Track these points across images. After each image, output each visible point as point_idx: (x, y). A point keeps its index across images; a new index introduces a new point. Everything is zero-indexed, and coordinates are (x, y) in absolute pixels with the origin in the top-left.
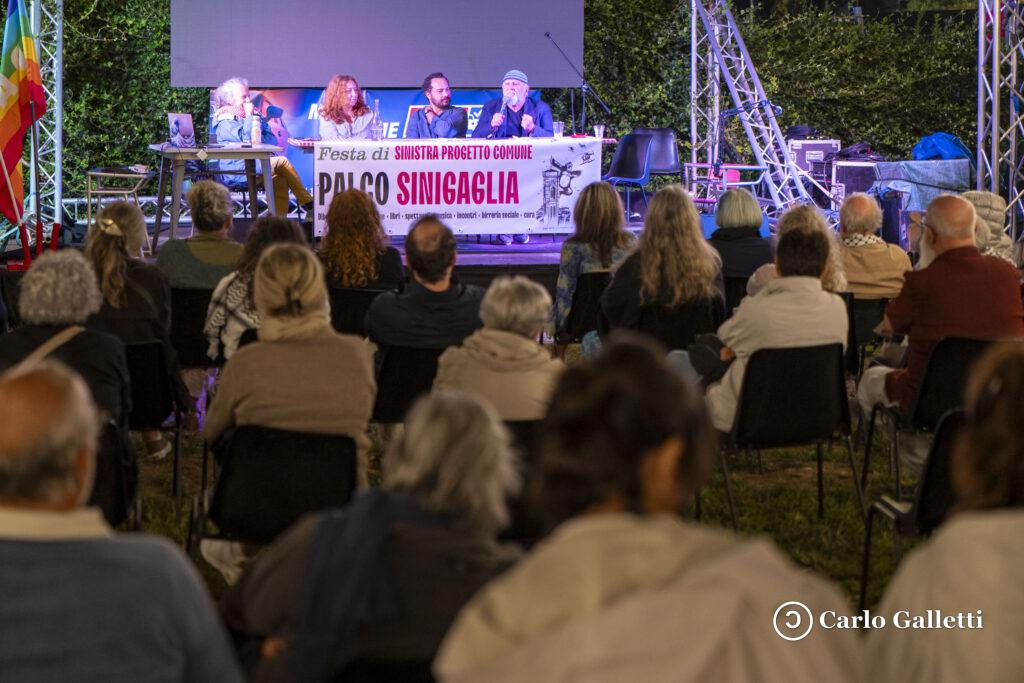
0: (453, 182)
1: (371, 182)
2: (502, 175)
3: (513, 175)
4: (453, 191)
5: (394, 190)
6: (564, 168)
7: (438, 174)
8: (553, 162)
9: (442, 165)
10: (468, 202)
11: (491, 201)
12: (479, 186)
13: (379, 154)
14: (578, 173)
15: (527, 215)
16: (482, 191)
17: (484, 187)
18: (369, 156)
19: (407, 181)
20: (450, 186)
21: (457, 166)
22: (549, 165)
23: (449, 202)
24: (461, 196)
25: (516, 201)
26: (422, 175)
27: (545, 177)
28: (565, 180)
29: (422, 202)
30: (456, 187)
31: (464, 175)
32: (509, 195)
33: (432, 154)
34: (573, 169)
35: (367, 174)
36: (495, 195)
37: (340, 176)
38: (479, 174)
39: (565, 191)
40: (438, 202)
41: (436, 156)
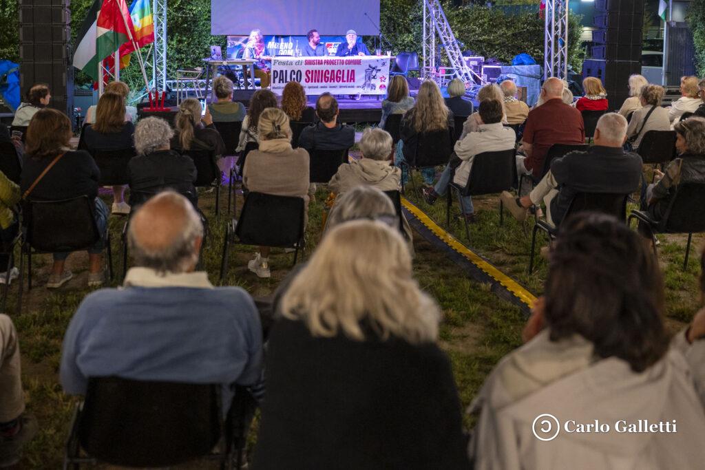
0: (328, 74)
1: (294, 74)
2: (348, 71)
3: (353, 71)
4: (328, 78)
5: (304, 77)
6: (374, 68)
7: (322, 71)
8: (370, 66)
9: (324, 67)
10: (334, 81)
11: (343, 81)
12: (339, 75)
13: (298, 63)
14: (380, 70)
15: (358, 87)
16: (340, 77)
17: (341, 76)
18: (294, 63)
19: (309, 73)
20: (327, 75)
21: (330, 68)
22: (368, 67)
23: (326, 82)
24: (331, 79)
25: (354, 81)
26: (316, 71)
27: (366, 72)
28: (374, 73)
29: (315, 82)
30: (329, 76)
31: (333, 71)
32: (351, 79)
33: (320, 63)
34: (378, 68)
35: (293, 71)
36: (345, 79)
37: (282, 71)
38: (339, 71)
39: (374, 77)
40: (322, 81)
41: (322, 64)
